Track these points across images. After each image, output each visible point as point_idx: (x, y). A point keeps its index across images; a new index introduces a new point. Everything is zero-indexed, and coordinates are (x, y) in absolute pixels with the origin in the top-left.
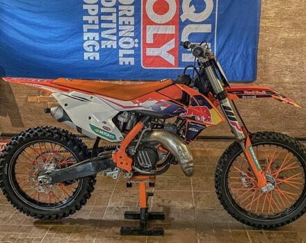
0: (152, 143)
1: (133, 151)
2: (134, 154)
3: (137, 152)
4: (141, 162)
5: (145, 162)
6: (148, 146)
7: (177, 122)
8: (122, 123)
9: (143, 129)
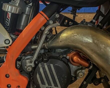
0: (59, 50)
1: (29, 64)
2: (30, 69)
3: (36, 65)
4: (43, 83)
5: (49, 84)
6: (53, 54)
7: (96, 18)
8: (10, 14)
9: (46, 25)
